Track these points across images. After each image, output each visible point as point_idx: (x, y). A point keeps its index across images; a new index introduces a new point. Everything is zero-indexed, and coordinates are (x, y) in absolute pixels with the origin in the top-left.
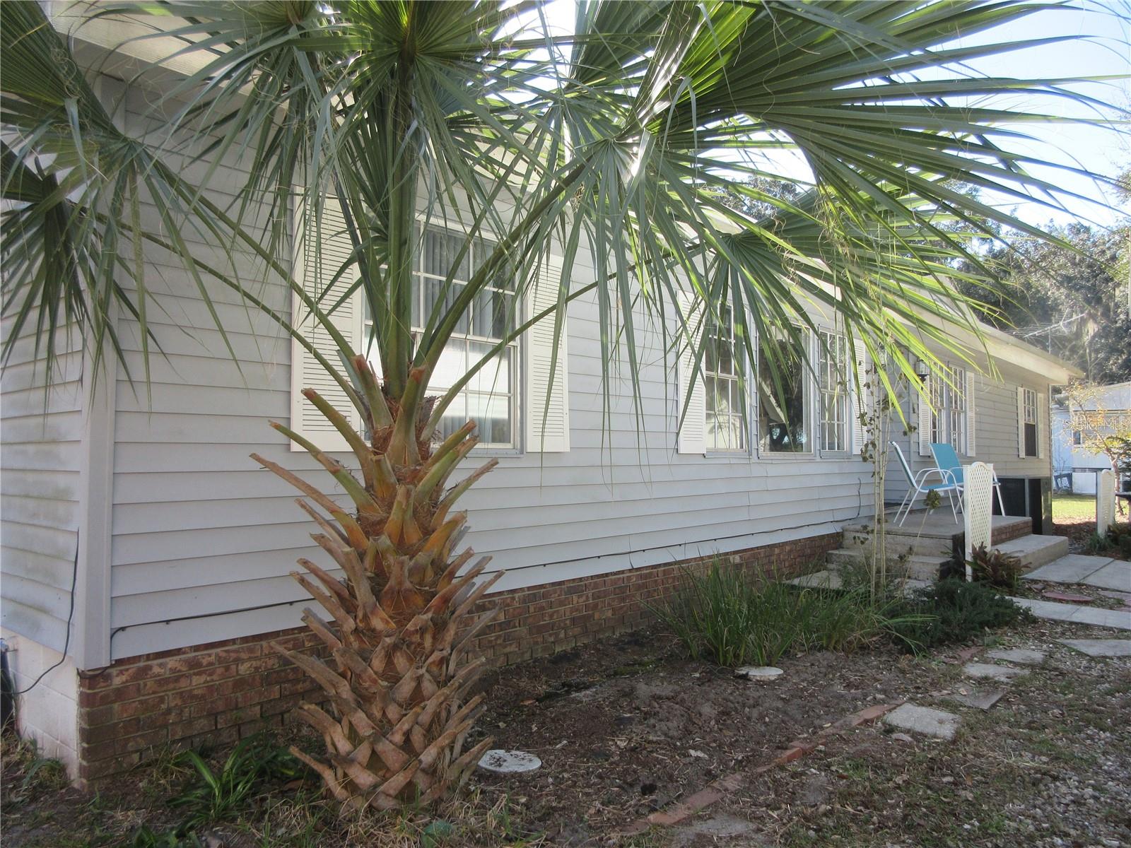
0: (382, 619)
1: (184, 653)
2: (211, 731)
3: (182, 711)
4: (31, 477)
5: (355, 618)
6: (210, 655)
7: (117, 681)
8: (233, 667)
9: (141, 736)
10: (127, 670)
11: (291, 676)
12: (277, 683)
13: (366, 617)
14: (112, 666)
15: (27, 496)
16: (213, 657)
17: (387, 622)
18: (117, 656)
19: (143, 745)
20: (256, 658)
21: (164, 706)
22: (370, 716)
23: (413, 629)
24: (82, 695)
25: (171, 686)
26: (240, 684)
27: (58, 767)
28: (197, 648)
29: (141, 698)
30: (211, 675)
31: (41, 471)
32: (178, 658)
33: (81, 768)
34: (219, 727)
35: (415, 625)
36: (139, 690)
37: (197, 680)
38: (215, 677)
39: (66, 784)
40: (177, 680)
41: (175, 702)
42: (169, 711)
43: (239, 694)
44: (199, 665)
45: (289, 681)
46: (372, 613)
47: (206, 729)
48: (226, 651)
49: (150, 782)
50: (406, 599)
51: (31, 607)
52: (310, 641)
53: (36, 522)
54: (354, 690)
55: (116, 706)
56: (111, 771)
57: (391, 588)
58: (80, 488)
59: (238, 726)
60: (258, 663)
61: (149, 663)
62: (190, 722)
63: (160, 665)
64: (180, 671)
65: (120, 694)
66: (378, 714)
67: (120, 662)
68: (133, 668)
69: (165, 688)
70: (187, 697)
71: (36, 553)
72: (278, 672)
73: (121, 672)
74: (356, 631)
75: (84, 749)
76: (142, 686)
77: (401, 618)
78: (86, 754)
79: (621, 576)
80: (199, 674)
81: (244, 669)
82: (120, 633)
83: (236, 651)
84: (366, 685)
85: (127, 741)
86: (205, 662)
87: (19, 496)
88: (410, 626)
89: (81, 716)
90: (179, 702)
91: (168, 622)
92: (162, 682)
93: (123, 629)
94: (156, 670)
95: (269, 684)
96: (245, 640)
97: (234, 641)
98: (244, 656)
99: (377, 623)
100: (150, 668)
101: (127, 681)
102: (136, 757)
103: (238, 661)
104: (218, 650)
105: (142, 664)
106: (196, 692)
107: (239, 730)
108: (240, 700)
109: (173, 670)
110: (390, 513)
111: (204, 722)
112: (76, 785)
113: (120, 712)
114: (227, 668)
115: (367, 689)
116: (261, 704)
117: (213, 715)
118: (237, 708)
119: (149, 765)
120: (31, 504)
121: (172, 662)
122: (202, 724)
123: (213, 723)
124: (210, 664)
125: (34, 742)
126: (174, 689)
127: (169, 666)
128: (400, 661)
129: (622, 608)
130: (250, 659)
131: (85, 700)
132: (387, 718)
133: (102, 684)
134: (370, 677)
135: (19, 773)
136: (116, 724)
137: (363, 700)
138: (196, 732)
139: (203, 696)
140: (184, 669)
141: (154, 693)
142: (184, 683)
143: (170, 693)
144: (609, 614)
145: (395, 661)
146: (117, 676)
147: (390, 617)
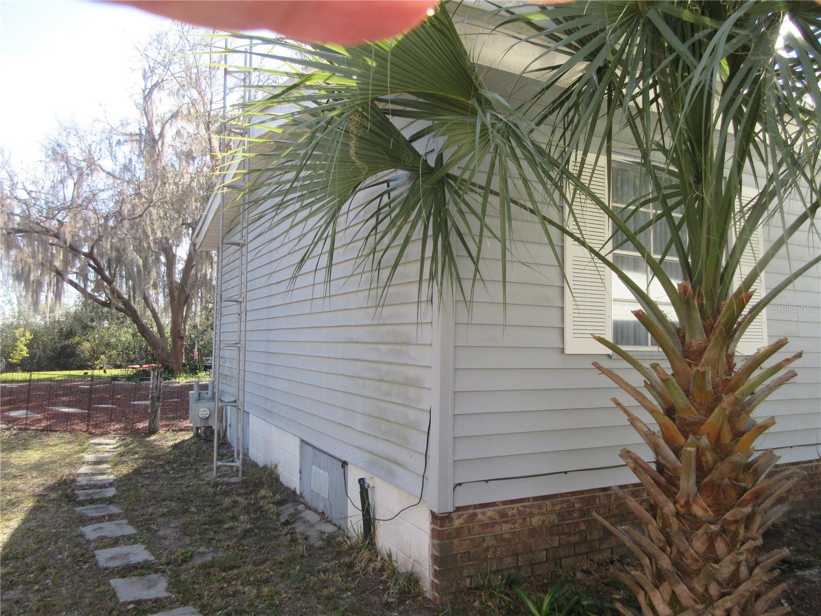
0: (702, 507)
1: (497, 505)
2: (515, 568)
3: (496, 549)
4: (384, 368)
5: (675, 503)
6: (513, 509)
7: (457, 523)
8: (528, 519)
9: (471, 565)
10: (462, 515)
11: (566, 530)
12: (557, 534)
13: (688, 504)
14: (454, 511)
15: (382, 381)
16: (515, 510)
17: (707, 511)
18: (458, 505)
19: (472, 572)
20: (543, 514)
21: (485, 545)
22: (691, 589)
23: (731, 519)
24: (433, 530)
25: (489, 530)
26: (533, 532)
27: (412, 579)
28: (505, 503)
29: (471, 537)
30: (513, 524)
31: (394, 364)
32: (493, 508)
33: (433, 583)
34: (520, 564)
35: (734, 516)
36: (469, 531)
37: (506, 527)
38: (517, 526)
39: (420, 593)
40: (493, 525)
41: (490, 542)
42: (487, 549)
43: (531, 540)
44: (506, 515)
45: (564, 533)
46: (694, 501)
47: (512, 565)
48: (524, 506)
49: (481, 602)
50: (724, 492)
51: (385, 459)
52: (578, 503)
53: (389, 399)
54: (674, 564)
55: (456, 541)
56: (453, 590)
57: (711, 481)
58: (432, 379)
59: (532, 565)
60: (544, 518)
61: (476, 511)
62: (501, 559)
63: (483, 514)
64: (494, 519)
65: (459, 532)
66: (700, 590)
67: (458, 509)
68: (466, 514)
69: (485, 531)
70: (498, 538)
71: (389, 421)
72: (558, 526)
73: (459, 517)
74: (678, 514)
75: (435, 570)
76: (471, 527)
77: (720, 508)
78: (436, 574)
79: (810, 464)
80: (506, 522)
81: (535, 521)
82: (458, 487)
83: (530, 507)
84: (689, 562)
85: (463, 567)
86: (510, 513)
87: (375, 380)
88: (728, 516)
89: (433, 546)
90: (494, 542)
91: (487, 481)
92: (484, 526)
93: (460, 484)
94: (480, 517)
95: (552, 534)
96: (536, 499)
97: (528, 499)
98: (535, 511)
99: (697, 510)
100: (475, 515)
101: (462, 524)
102: (468, 580)
103: (531, 515)
104: (519, 505)
105: (471, 511)
106: (504, 536)
107: (532, 568)
108: (533, 545)
109: (490, 518)
110: (708, 417)
111: (509, 559)
112: (428, 595)
113: (459, 546)
114: (524, 520)
115: (688, 566)
116: (547, 550)
117: (516, 555)
118: (531, 552)
119: (477, 588)
120: (384, 386)
121: (490, 512)
122: (508, 561)
123: (515, 561)
124: (514, 515)
125: (390, 556)
126: (491, 532)
127: (488, 515)
128: (720, 546)
129: (811, 492)
130: (539, 514)
131: (435, 534)
132: (708, 594)
133: (448, 524)
134: (691, 555)
135: (383, 578)
136: (457, 555)
137: (684, 574)
138: (505, 567)
139: (509, 539)
140: (497, 518)
141: (479, 534)
142: (497, 530)
143: (488, 535)
144: (801, 497)
145: (716, 545)
146: (457, 519)
147: (709, 506)
